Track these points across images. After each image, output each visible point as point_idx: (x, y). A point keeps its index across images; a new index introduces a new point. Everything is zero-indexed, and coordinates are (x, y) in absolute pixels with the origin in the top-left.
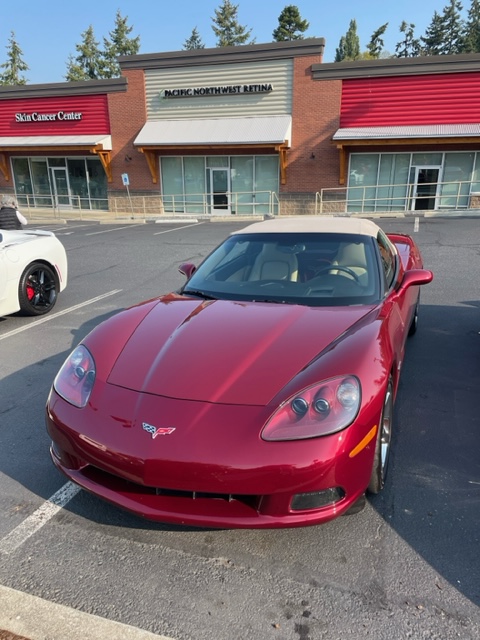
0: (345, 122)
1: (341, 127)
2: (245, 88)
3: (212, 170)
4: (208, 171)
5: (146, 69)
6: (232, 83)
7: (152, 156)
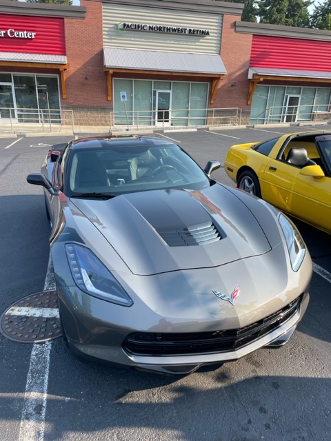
0: (253, 63)
1: (252, 67)
2: (190, 30)
3: (158, 91)
4: (155, 92)
5: (103, 2)
6: (181, 26)
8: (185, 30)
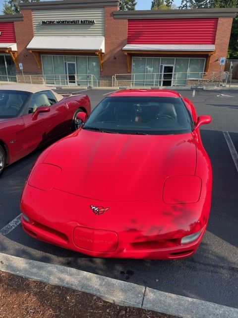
0: (130, 41)
1: (128, 44)
2: (82, 21)
3: (67, 63)
4: (65, 63)
5: (32, 10)
6: (75, 19)
7: (37, 54)
8: (78, 21)
